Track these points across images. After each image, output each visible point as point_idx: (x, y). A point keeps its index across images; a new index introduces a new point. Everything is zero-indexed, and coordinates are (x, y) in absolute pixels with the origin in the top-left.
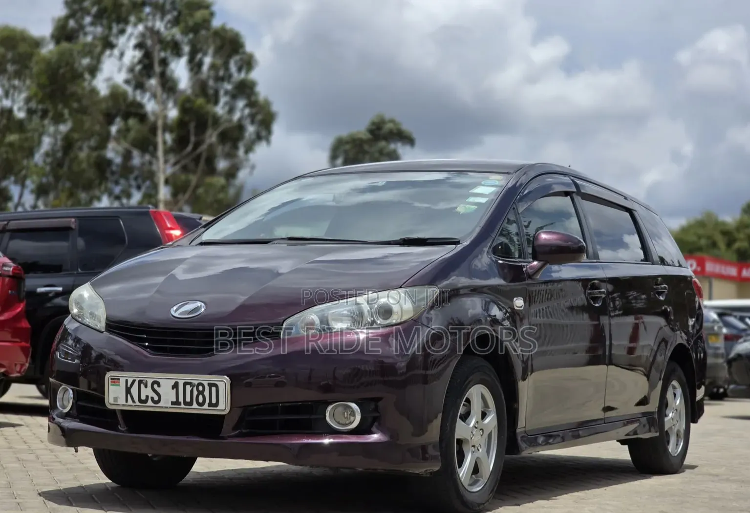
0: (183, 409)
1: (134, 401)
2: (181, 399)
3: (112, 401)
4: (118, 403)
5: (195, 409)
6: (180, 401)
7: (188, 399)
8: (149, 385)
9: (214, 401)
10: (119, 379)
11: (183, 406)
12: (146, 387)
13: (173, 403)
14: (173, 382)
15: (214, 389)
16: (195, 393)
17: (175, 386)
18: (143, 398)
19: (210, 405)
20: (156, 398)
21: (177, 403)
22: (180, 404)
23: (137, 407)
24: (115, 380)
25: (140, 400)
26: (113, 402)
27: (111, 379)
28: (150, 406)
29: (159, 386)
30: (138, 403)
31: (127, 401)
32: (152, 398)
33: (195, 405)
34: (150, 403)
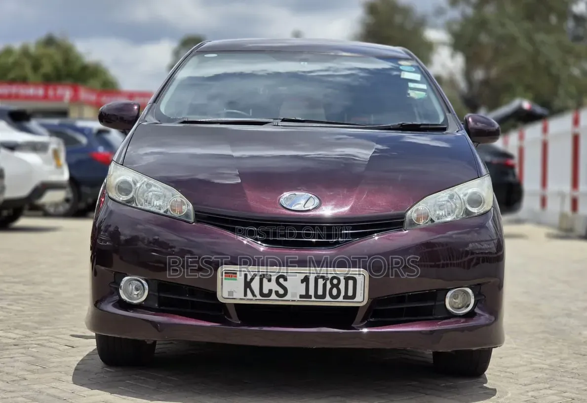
0: (313, 302)
1: (254, 295)
2: (312, 292)
3: (226, 295)
4: (234, 297)
5: (328, 301)
6: (310, 294)
7: (320, 292)
8: (274, 278)
9: (350, 293)
10: (236, 273)
11: (313, 299)
12: (270, 280)
13: (301, 296)
14: (302, 276)
15: (351, 282)
16: (329, 286)
17: (306, 280)
18: (266, 291)
19: (346, 297)
20: (281, 292)
21: (307, 296)
22: (310, 297)
23: (259, 300)
24: (231, 275)
25: (262, 294)
26: (227, 297)
27: (226, 273)
28: (274, 300)
29: (286, 280)
30: (259, 297)
31: (245, 294)
32: (277, 293)
33: (328, 298)
34: (273, 296)
